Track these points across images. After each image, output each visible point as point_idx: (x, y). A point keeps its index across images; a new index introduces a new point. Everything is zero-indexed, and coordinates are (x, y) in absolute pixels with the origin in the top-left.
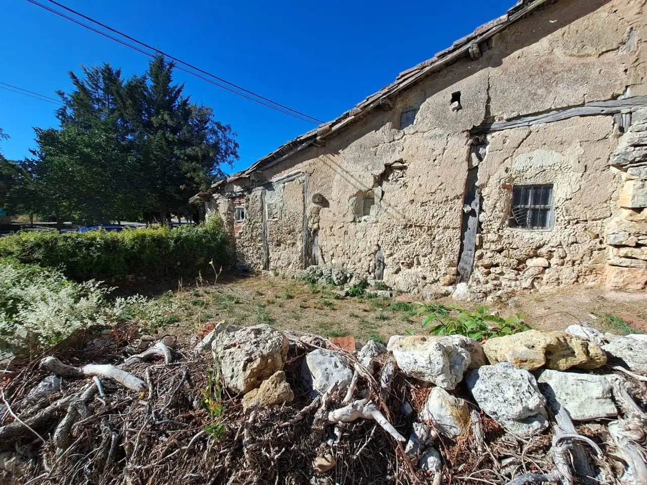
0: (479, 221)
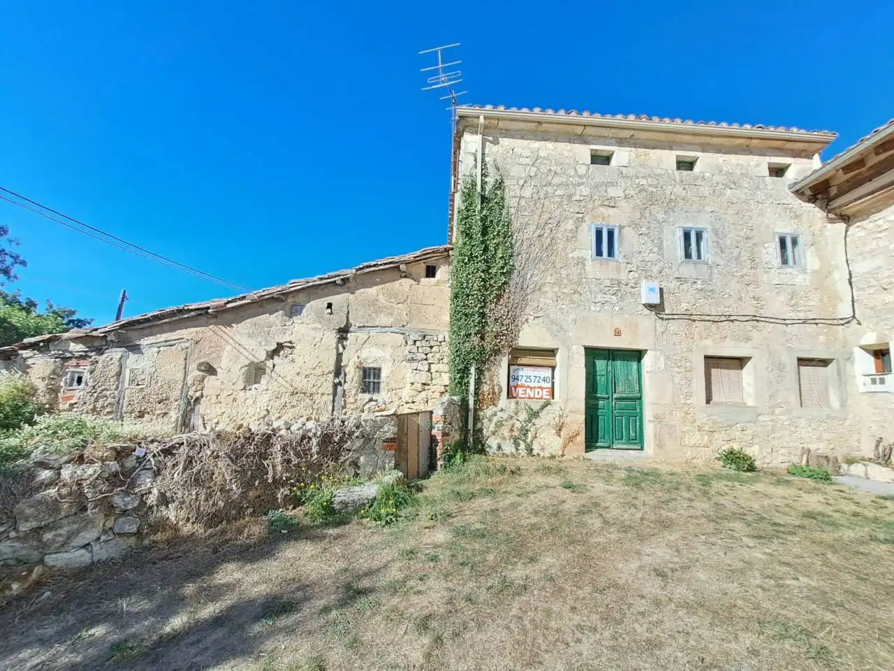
0: (344, 389)
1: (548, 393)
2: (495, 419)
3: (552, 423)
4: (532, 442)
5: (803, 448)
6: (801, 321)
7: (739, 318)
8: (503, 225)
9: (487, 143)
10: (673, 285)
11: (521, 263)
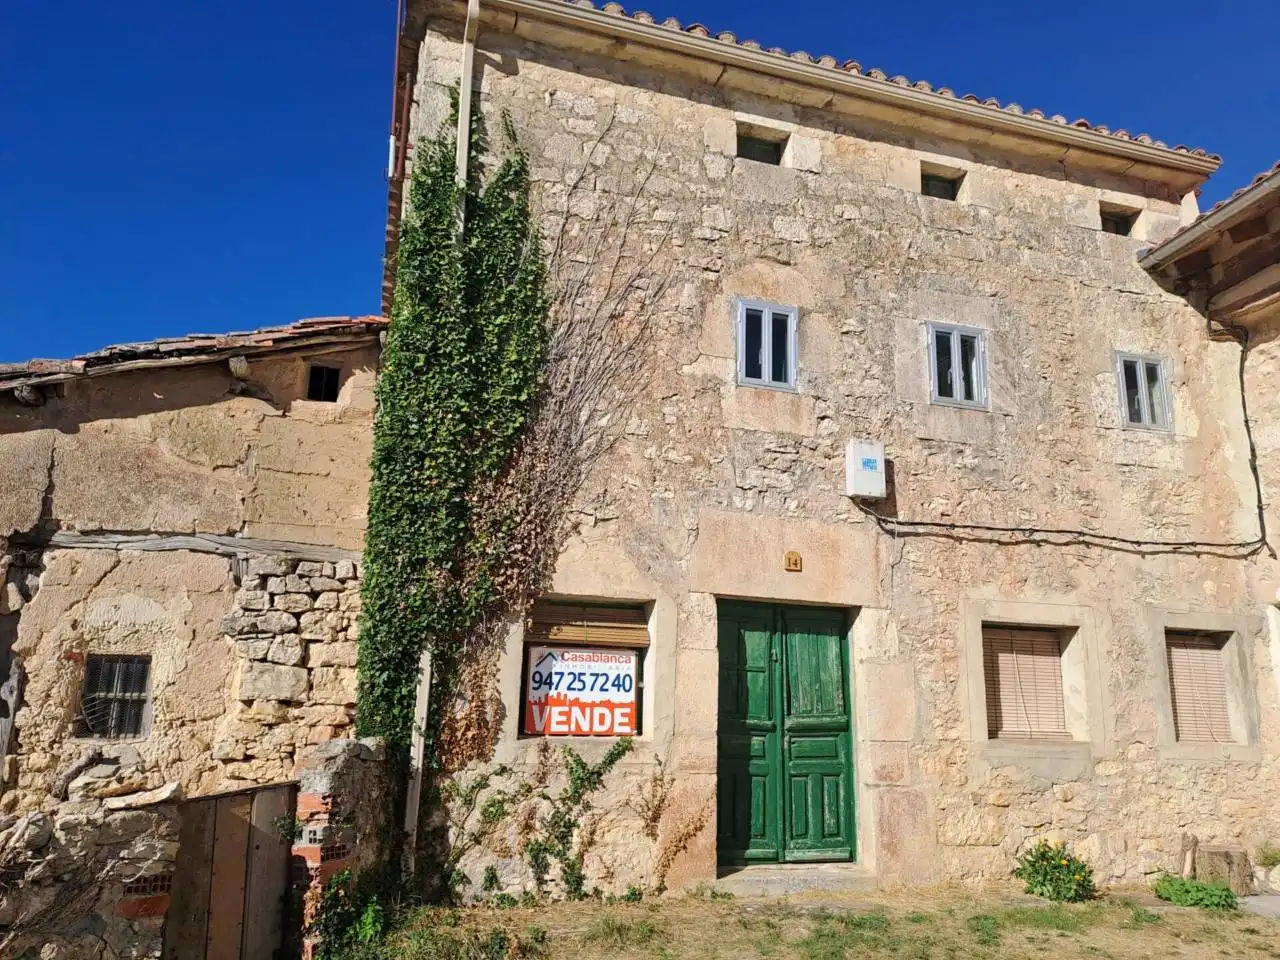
0: (13, 726)
1: (626, 720)
2: (483, 798)
3: (636, 799)
4: (581, 856)
5: (1184, 835)
6: (1169, 548)
7: (1052, 537)
8: (523, 281)
9: (487, 68)
10: (914, 454)
11: (567, 380)
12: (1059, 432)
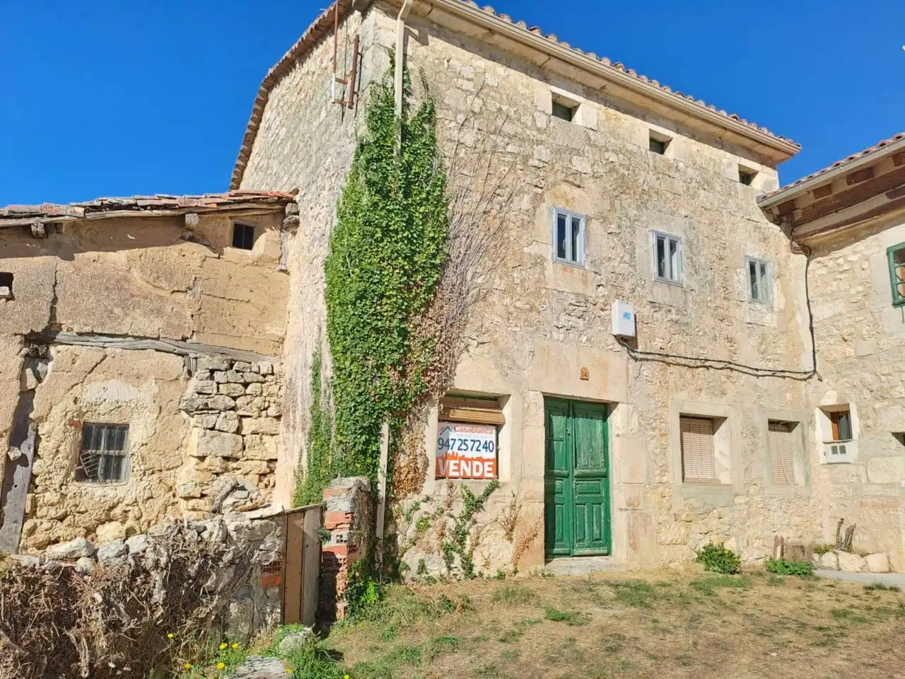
0: (32, 474)
1: (490, 469)
2: (416, 516)
3: (501, 518)
4: (471, 552)
5: (776, 537)
6: (770, 373)
7: (715, 365)
8: (435, 185)
9: (411, 39)
10: (647, 311)
11: (460, 252)
12: (718, 302)
